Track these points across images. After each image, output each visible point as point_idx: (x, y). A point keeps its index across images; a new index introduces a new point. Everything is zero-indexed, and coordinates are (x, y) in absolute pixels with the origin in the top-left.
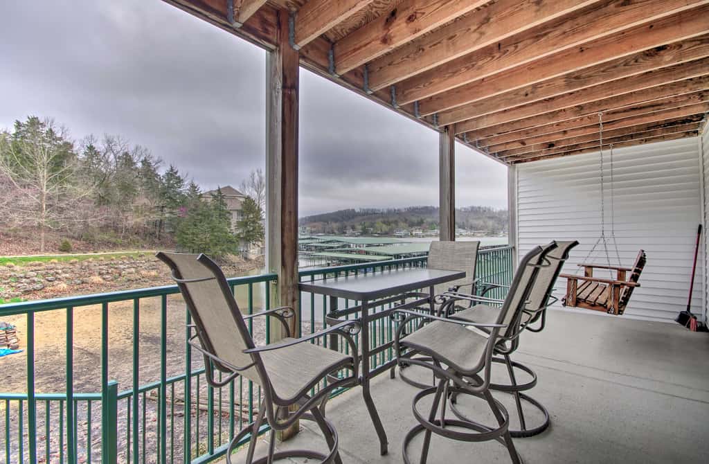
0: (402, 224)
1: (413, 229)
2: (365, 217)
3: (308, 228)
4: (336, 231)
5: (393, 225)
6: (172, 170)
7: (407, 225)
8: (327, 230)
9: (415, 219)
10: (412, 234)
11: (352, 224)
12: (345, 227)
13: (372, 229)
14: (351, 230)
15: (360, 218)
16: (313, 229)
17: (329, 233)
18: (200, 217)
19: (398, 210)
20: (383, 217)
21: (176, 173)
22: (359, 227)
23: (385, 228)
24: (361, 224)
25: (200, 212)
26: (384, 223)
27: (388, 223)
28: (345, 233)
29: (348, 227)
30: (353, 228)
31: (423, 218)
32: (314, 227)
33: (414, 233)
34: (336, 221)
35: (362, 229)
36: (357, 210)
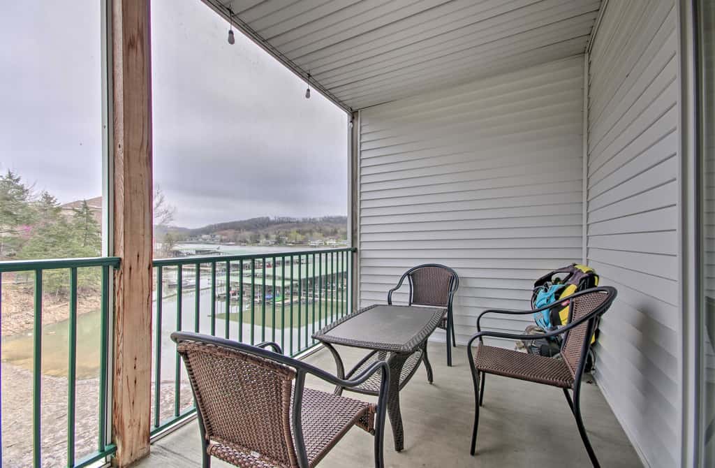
0: (316, 234)
1: (327, 238)
2: (280, 225)
3: (218, 236)
4: (248, 240)
5: (308, 234)
6: (10, 176)
7: (322, 234)
8: (238, 239)
9: (329, 229)
10: (326, 244)
11: (266, 233)
12: (259, 235)
13: (287, 238)
14: (265, 240)
15: (275, 227)
16: (223, 237)
17: (240, 241)
18: (52, 239)
19: (314, 219)
20: (298, 226)
21: (17, 180)
22: (273, 236)
23: (300, 237)
24: (275, 233)
25: (54, 233)
26: (299, 232)
27: (302, 233)
28: (258, 242)
29: (262, 236)
30: (267, 237)
31: (337, 228)
32: (225, 235)
33: (328, 243)
34: (248, 229)
35: (277, 238)
36: (272, 218)
